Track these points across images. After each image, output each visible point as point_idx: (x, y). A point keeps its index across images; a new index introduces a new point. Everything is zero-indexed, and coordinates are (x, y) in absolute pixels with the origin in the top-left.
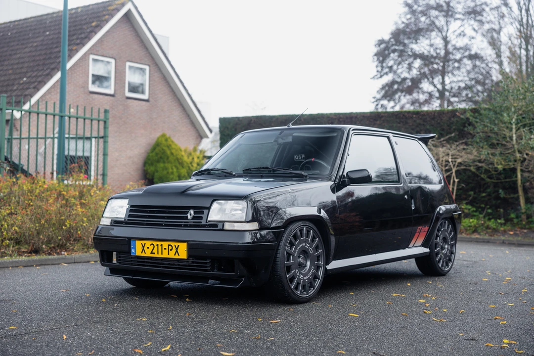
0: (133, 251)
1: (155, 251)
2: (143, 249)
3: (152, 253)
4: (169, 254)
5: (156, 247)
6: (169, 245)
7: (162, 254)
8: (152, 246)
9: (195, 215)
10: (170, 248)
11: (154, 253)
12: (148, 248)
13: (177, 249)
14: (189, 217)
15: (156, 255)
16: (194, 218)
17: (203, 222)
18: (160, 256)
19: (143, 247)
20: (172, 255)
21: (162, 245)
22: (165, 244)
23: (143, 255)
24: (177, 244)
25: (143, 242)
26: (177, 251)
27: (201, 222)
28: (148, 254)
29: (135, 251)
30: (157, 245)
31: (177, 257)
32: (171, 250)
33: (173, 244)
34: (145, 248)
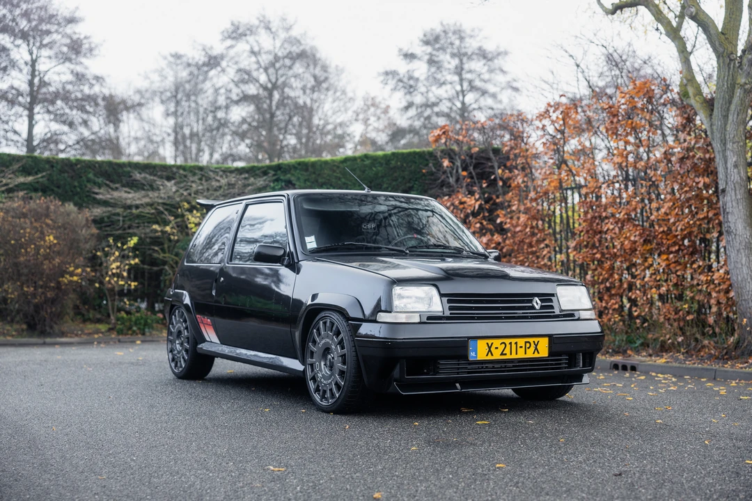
0: (472, 354)
1: (507, 351)
2: (490, 351)
3: (502, 354)
4: (526, 353)
5: (508, 346)
6: (526, 342)
7: (517, 354)
8: (503, 345)
9: (543, 304)
10: (528, 345)
11: (506, 354)
12: (497, 348)
13: (536, 346)
14: (537, 307)
15: (508, 357)
16: (542, 307)
17: (557, 312)
18: (514, 356)
19: (490, 348)
20: (530, 354)
21: (516, 343)
22: (521, 342)
23: (490, 357)
24: (536, 340)
25: (490, 342)
26: (536, 349)
27: (554, 312)
28: (497, 355)
29: (476, 354)
30: (511, 343)
31: (536, 355)
32: (529, 348)
33: (531, 340)
34: (492, 349)
